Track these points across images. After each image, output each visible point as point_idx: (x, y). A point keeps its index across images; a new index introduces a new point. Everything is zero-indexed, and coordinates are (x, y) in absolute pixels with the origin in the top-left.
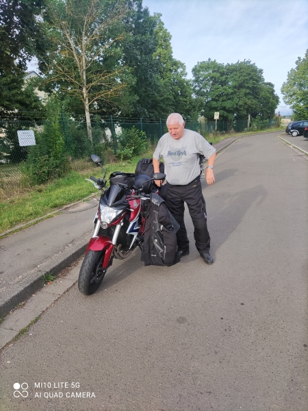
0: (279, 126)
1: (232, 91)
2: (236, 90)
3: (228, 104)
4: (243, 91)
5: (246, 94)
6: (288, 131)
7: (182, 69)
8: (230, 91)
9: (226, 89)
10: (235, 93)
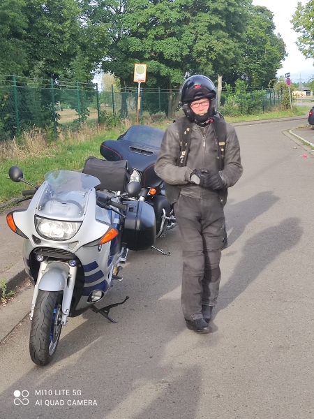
0: (287, 106)
1: (178, 16)
2: (188, 15)
3: (170, 47)
4: (205, 18)
5: (211, 28)
8: (174, 16)
9: (162, 11)
10: (186, 21)
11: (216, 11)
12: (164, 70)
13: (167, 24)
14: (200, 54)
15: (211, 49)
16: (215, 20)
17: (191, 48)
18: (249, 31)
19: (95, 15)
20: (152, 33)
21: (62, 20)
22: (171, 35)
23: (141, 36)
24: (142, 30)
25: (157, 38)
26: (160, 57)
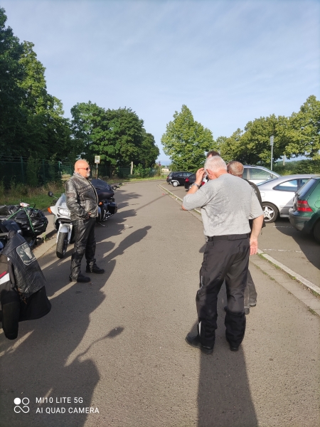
0: (160, 175)
1: (114, 136)
2: (118, 136)
3: (110, 149)
4: (125, 138)
5: (128, 142)
6: (168, 180)
7: (57, 107)
8: (112, 136)
9: (107, 134)
10: (117, 139)
11: (130, 135)
12: (108, 159)
13: (109, 140)
14: (123, 152)
15: (128, 151)
16: (130, 138)
17: (119, 150)
18: (144, 143)
19: (78, 135)
20: (103, 143)
21: (63, 136)
22: (111, 144)
23: (98, 144)
24: (98, 142)
25: (105, 145)
26: (106, 153)
